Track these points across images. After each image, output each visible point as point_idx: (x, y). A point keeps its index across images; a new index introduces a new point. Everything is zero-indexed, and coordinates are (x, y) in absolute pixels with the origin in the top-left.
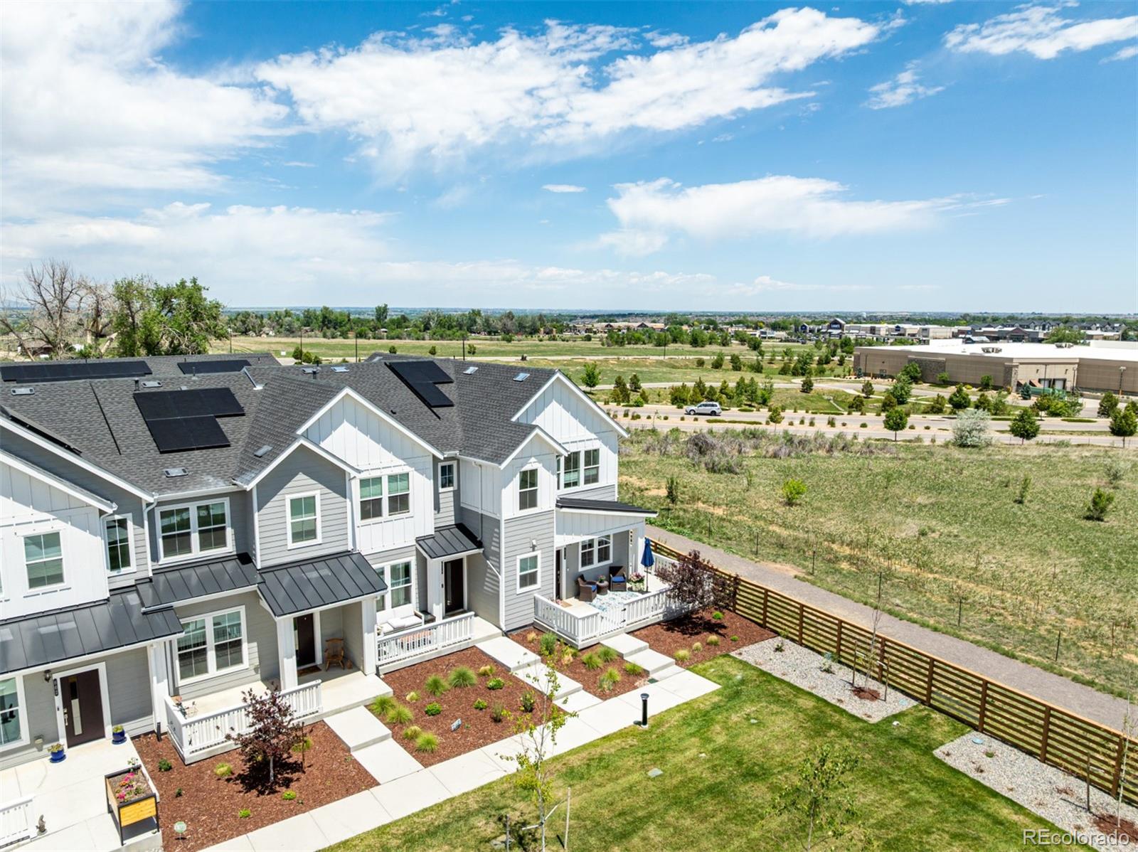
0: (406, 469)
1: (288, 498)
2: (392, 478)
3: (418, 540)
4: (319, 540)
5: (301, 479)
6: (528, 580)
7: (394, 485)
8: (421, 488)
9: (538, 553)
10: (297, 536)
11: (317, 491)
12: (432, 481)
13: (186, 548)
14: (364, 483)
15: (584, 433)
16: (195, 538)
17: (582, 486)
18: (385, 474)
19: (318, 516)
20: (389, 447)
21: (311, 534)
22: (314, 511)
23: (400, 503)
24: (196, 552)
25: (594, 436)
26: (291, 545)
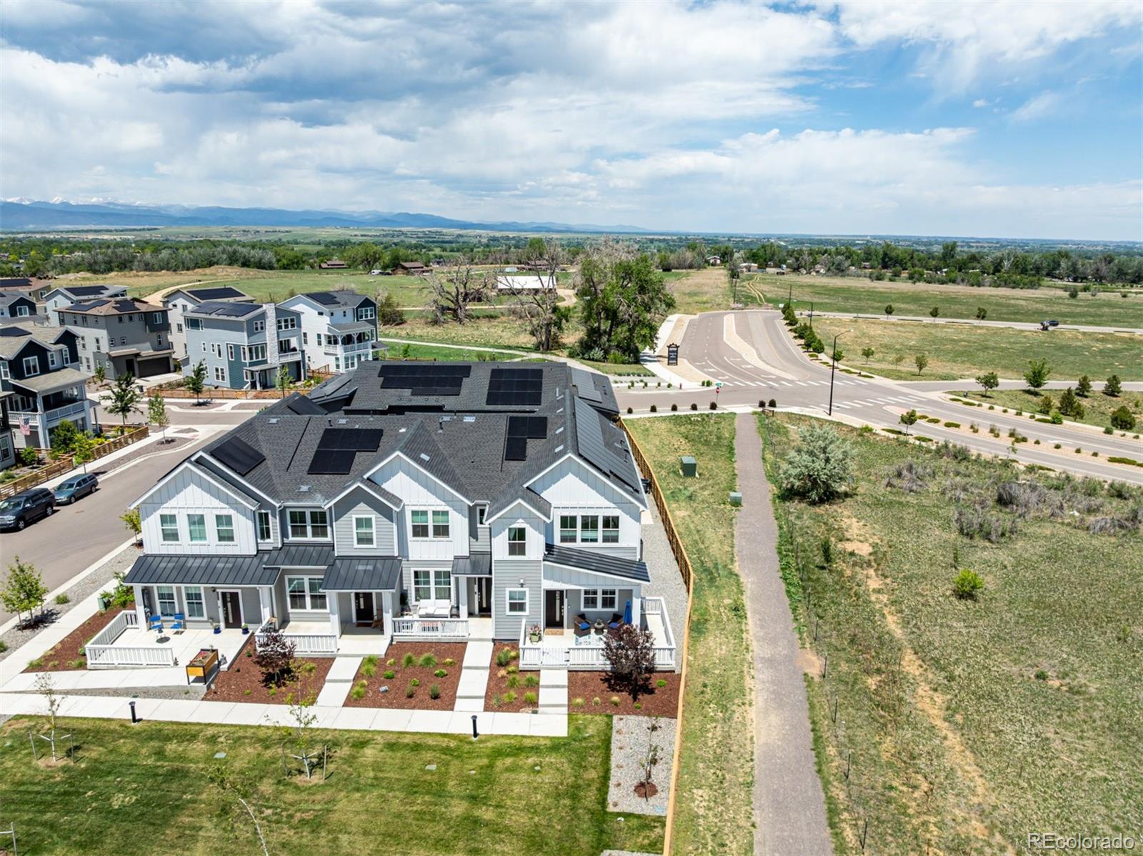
0: (447, 508)
1: (354, 517)
2: (435, 513)
3: (456, 558)
4: (375, 546)
5: (362, 506)
6: (517, 607)
7: (436, 517)
8: (459, 524)
9: (526, 590)
10: (360, 541)
11: (373, 515)
12: (467, 520)
13: (304, 534)
14: (414, 513)
15: (602, 502)
16: (309, 529)
17: (600, 543)
18: (430, 510)
19: (374, 530)
20: (435, 493)
21: (370, 541)
22: (371, 527)
23: (442, 531)
24: (309, 538)
25: (614, 505)
26: (356, 545)
